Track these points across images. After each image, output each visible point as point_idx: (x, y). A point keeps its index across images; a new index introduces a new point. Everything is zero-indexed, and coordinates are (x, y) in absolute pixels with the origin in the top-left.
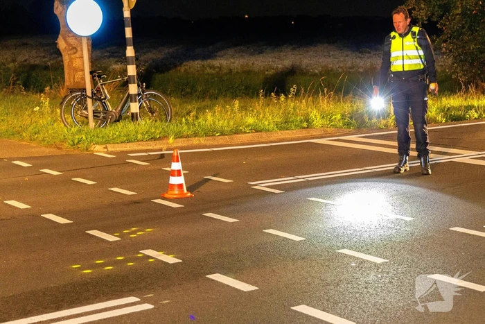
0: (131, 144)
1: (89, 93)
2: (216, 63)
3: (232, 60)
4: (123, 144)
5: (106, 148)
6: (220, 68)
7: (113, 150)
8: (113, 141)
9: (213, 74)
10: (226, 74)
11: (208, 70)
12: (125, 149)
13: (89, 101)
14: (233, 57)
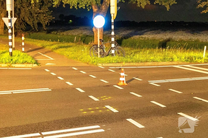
0: (110, 64)
1: (99, 46)
2: (144, 36)
3: (149, 36)
4: (108, 64)
5: (102, 65)
6: (145, 38)
7: (105, 65)
8: (105, 62)
9: (142, 40)
10: (147, 40)
11: (141, 39)
12: (108, 65)
13: (99, 49)
14: (150, 34)
